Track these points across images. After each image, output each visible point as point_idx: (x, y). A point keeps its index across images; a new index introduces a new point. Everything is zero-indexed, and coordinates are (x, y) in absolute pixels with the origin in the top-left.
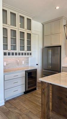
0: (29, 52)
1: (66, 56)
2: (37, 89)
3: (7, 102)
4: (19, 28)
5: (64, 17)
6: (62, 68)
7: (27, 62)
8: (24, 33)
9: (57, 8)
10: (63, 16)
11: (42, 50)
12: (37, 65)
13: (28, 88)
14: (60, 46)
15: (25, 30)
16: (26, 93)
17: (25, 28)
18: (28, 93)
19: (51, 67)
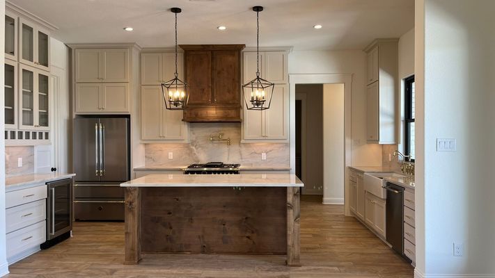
0: (43, 129)
1: (140, 141)
2: (71, 236)
3: (10, 268)
4: (22, 60)
5: (135, 46)
6: (132, 172)
7: (30, 163)
8: (32, 72)
9: (129, 29)
10: (134, 43)
11: (66, 122)
12: (53, 169)
13: (55, 231)
14: (128, 116)
15: (35, 65)
16: (44, 247)
17: (34, 61)
18: (53, 247)
19: (103, 173)
